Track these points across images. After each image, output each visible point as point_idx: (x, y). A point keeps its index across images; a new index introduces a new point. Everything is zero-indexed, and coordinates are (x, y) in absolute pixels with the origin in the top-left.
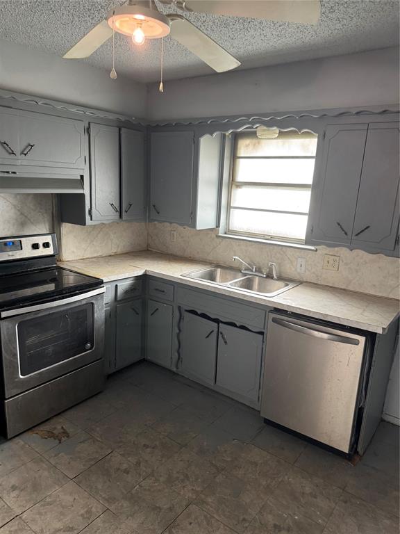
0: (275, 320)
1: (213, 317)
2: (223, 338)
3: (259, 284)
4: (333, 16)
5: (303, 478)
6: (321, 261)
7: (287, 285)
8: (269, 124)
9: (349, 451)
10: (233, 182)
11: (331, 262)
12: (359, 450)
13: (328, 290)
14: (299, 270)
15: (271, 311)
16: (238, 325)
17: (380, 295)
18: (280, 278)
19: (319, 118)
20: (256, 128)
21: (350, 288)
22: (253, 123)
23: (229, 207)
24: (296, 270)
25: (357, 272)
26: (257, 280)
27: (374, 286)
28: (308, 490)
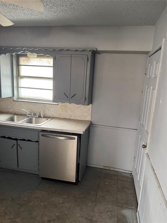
0: (42, 135)
1: (14, 138)
2: (20, 146)
3: (35, 120)
4: (52, 10)
5: (59, 197)
6: (60, 109)
7: (48, 120)
8: (32, 52)
9: (76, 181)
10: (19, 76)
11: (64, 109)
12: (79, 180)
13: (64, 120)
14: (52, 113)
15: (41, 132)
16: (26, 140)
17: (82, 119)
18: (44, 117)
19: (53, 51)
20: (27, 53)
21: (72, 118)
22: (25, 50)
23: (18, 87)
24: (51, 113)
25: (73, 112)
26: (34, 119)
27: (80, 116)
28: (61, 201)
